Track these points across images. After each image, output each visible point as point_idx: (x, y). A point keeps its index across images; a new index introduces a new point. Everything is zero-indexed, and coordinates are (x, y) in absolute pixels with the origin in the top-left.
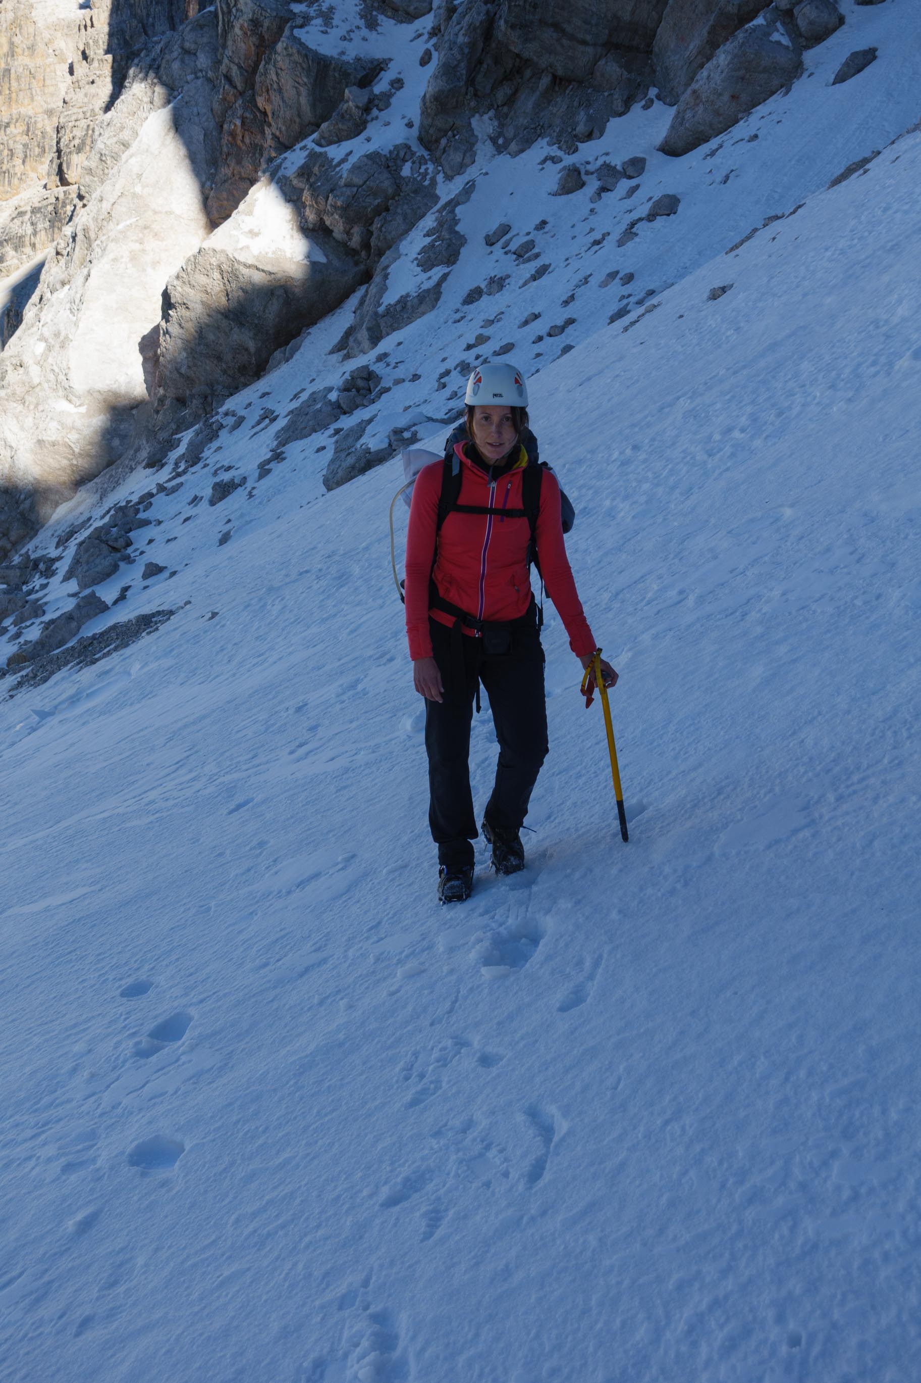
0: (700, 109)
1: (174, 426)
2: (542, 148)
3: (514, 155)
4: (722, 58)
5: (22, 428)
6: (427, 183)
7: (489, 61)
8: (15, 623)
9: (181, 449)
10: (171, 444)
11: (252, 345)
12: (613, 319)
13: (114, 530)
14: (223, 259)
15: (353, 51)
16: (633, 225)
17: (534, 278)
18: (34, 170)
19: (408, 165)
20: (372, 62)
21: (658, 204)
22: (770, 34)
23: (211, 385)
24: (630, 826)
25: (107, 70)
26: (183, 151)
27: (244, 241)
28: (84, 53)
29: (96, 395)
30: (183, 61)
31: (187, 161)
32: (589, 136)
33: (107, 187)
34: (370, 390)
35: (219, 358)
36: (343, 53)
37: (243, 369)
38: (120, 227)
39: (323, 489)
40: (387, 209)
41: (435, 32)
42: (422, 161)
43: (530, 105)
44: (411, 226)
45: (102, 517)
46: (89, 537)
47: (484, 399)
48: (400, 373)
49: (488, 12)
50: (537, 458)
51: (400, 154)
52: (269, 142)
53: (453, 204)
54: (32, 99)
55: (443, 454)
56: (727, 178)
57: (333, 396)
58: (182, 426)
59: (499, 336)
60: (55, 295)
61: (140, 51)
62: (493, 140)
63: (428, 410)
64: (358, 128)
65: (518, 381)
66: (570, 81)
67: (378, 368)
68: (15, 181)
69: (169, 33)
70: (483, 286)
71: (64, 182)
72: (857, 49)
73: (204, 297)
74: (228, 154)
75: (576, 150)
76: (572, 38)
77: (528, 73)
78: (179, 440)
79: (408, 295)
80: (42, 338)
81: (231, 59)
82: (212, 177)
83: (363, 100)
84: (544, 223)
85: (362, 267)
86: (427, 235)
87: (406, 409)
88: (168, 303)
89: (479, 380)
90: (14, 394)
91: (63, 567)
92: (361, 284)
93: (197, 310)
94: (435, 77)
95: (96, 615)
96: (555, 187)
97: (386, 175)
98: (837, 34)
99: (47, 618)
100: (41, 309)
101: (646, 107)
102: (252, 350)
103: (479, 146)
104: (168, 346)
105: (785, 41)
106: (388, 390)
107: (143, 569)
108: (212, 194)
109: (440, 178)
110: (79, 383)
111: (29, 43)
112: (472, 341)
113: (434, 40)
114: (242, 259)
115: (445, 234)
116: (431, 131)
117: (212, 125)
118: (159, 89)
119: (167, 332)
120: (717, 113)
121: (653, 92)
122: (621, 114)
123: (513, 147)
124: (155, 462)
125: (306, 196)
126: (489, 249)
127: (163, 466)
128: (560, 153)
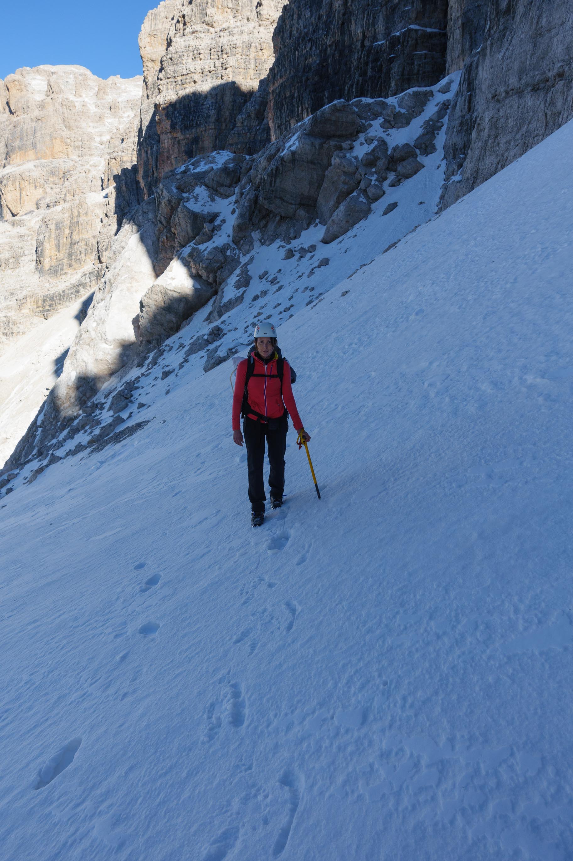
0: (335, 226)
1: (146, 351)
2: (278, 243)
3: (268, 246)
4: (342, 208)
5: (89, 355)
6: (236, 257)
7: (257, 212)
8: (90, 428)
9: (150, 360)
10: (146, 358)
11: (174, 320)
12: (307, 305)
13: (126, 391)
14: (162, 288)
15: (206, 210)
16: (313, 269)
17: (278, 290)
18: (89, 258)
19: (229, 251)
20: (213, 213)
21: (321, 262)
22: (359, 198)
23: (160, 335)
24: (321, 494)
25: (115, 220)
26: (145, 249)
27: (169, 281)
28: (106, 214)
29: (117, 341)
30: (143, 216)
31: (146, 253)
32: (295, 238)
33: (117, 263)
34: (219, 335)
35: (162, 325)
36: (203, 211)
37: (171, 329)
38: (123, 278)
39: (204, 372)
40: (222, 268)
41: (236, 202)
42: (234, 249)
43: (273, 227)
44: (231, 273)
45: (121, 386)
46: (116, 394)
47: (261, 335)
48: (230, 327)
49: (255, 194)
50: (281, 356)
51: (226, 247)
52: (177, 244)
53: (246, 265)
54: (87, 232)
55: (247, 358)
56: (346, 251)
57: (206, 337)
58: (149, 351)
59: (267, 312)
60: (99, 304)
61: (127, 213)
62: (260, 241)
63: (241, 341)
64: (210, 238)
65: (273, 328)
66: (287, 218)
67: (222, 326)
68: (82, 263)
69: (137, 206)
70: (259, 294)
71: (101, 262)
72: (390, 203)
73: (156, 303)
74: (162, 250)
75: (291, 243)
76: (287, 202)
77: (271, 216)
78: (149, 356)
79: (231, 299)
80: (95, 321)
81: (161, 215)
82: (156, 258)
83: (211, 228)
84: (280, 270)
85: (214, 289)
86: (237, 276)
87: (233, 341)
88: (142, 306)
89: (259, 328)
90: (85, 342)
91: (107, 406)
92: (214, 295)
93: (153, 308)
94: (237, 218)
95: (120, 423)
96: (284, 257)
97: (221, 255)
98: (383, 197)
99: (102, 425)
100: (94, 310)
101: (315, 226)
102: (175, 321)
103: (255, 243)
104: (142, 321)
105: (364, 201)
106: (226, 334)
107: (137, 405)
108: (156, 264)
109: (241, 255)
110: (110, 337)
111: (85, 211)
112: (256, 315)
113: (236, 205)
114: (169, 288)
115: (244, 276)
116: (237, 238)
117: (155, 239)
118: (135, 227)
119: (142, 316)
120: (341, 227)
121: (317, 221)
122: (306, 229)
123: (267, 243)
124: (140, 365)
125: (192, 264)
126: (261, 280)
127: (143, 366)
128: (285, 244)
